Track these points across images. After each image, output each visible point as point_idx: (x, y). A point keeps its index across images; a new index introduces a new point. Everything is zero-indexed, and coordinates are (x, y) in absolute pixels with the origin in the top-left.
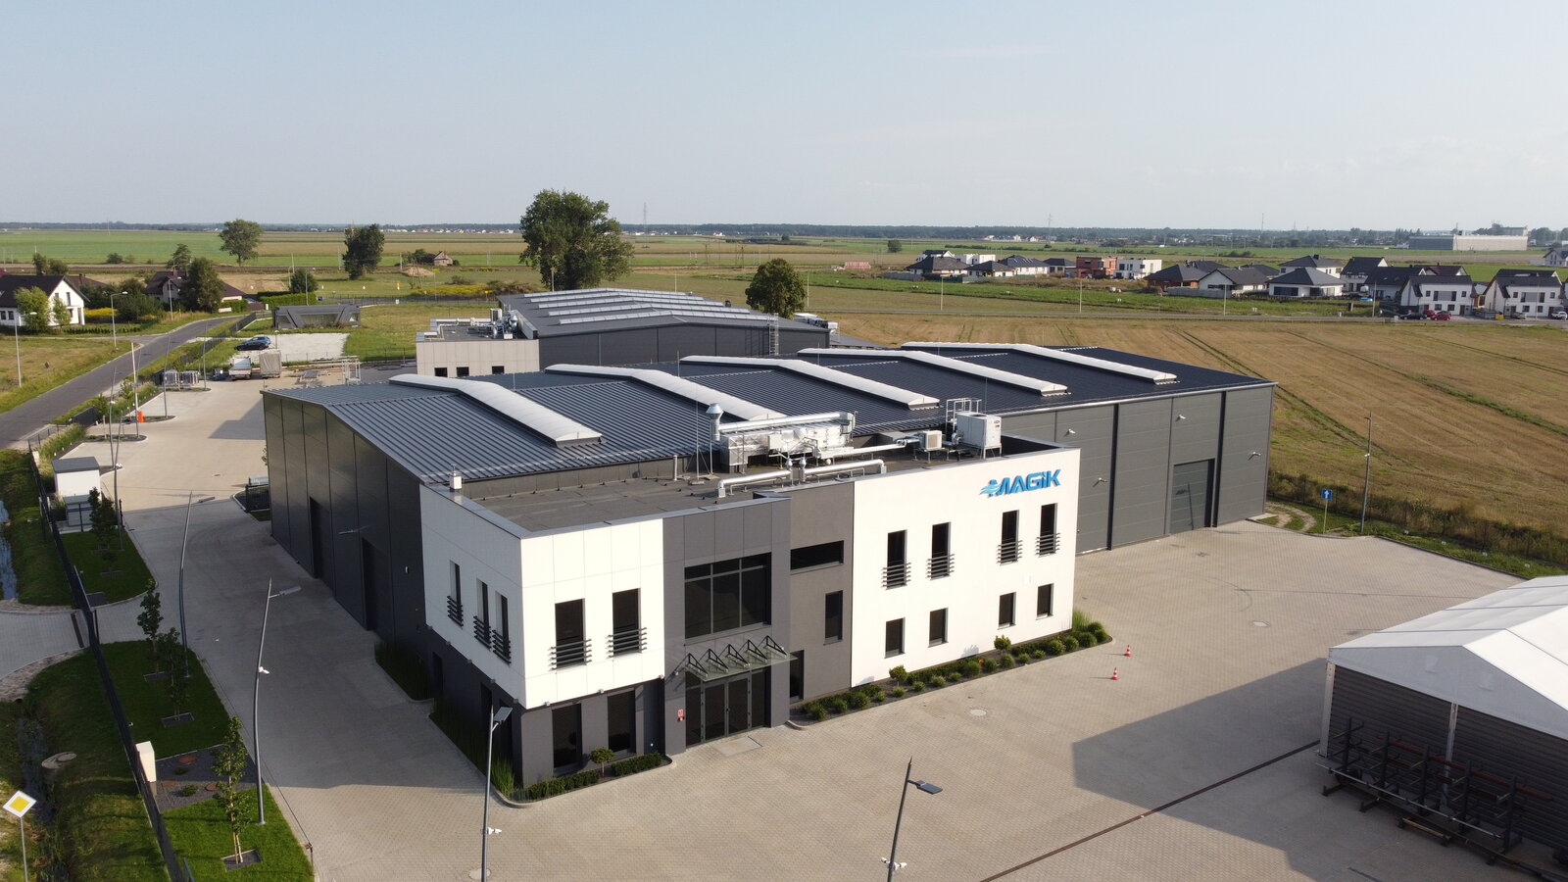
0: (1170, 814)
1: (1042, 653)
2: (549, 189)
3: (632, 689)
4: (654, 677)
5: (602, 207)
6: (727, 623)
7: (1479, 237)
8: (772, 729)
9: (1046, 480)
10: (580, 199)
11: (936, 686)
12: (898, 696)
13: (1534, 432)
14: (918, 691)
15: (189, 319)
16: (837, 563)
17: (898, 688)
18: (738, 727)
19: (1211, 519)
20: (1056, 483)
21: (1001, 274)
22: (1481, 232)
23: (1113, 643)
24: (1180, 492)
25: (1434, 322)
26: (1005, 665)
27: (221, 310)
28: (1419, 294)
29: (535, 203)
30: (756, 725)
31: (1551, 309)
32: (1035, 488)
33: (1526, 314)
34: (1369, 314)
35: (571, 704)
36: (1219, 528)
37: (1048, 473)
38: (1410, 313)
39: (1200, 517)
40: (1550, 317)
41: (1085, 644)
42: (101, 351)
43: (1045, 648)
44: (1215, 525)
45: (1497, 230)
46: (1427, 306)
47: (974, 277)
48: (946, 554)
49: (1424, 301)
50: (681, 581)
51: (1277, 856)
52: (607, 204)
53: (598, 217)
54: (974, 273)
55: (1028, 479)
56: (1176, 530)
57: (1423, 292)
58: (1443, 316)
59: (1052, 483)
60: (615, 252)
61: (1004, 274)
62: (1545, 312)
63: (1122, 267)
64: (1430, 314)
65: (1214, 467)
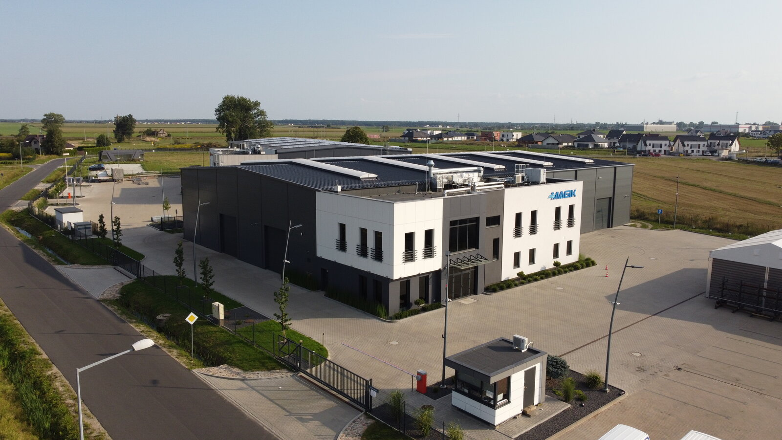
0: (661, 316)
1: (573, 269)
2: (230, 95)
3: (428, 275)
4: (438, 269)
5: (257, 104)
6: (462, 248)
7: (655, 125)
8: (478, 295)
9: (571, 194)
10: (246, 99)
11: (536, 280)
12: (522, 284)
13: (721, 195)
14: (529, 282)
15: (49, 159)
16: (497, 226)
17: (521, 281)
18: (466, 294)
19: (610, 225)
20: (575, 196)
21: (446, 139)
22: (653, 123)
23: (598, 265)
24: (599, 212)
25: (654, 157)
26: (560, 273)
27: (64, 154)
28: (646, 145)
29: (223, 102)
30: (471, 294)
31: (703, 151)
32: (567, 197)
33: (693, 154)
34: (625, 155)
35: (407, 279)
36: (613, 228)
37: (572, 191)
38: (643, 153)
39: (606, 224)
40: (703, 155)
41: (588, 266)
42: (16, 171)
43: (573, 267)
44: (612, 227)
45: (661, 122)
46: (649, 151)
47: (434, 141)
48: (535, 224)
49: (648, 148)
50: (448, 227)
51: (709, 327)
52: (259, 103)
53: (255, 109)
54: (433, 139)
55: (565, 192)
56: (597, 228)
57: (648, 144)
58: (657, 155)
59: (573, 196)
60: (264, 126)
61: (448, 139)
62: (701, 153)
63: (503, 136)
64: (652, 154)
65: (611, 201)
